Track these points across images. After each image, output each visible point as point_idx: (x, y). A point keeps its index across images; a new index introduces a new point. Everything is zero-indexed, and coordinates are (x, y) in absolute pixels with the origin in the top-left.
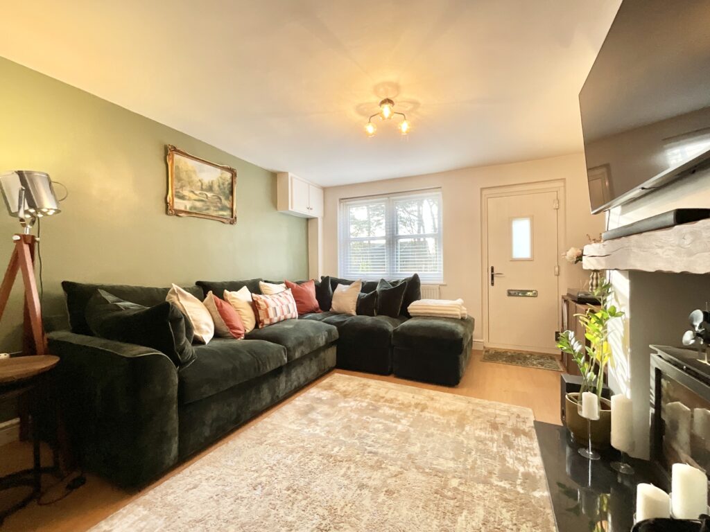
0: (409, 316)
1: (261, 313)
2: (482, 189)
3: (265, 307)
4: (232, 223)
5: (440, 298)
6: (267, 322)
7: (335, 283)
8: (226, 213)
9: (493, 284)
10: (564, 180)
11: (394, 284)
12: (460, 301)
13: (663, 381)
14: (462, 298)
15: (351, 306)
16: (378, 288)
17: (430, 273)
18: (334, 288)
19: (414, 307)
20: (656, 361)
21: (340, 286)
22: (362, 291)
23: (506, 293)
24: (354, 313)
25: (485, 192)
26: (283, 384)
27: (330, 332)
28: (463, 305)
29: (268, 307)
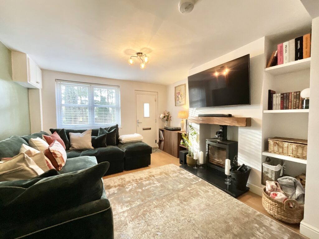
1: (58, 160)
2: (135, 90)
3: (61, 155)
9: (138, 126)
10: (157, 92)
13: (209, 146)
20: (208, 142)
23: (142, 129)
29: (62, 155)
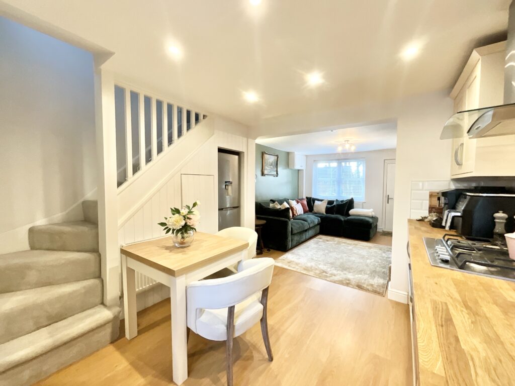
0: (349, 215)
1: (294, 212)
2: (385, 160)
3: (294, 209)
4: (277, 176)
5: (363, 208)
6: (296, 215)
7: (314, 200)
8: (275, 173)
9: (388, 203)
11: (342, 201)
12: (371, 210)
14: (373, 209)
15: (323, 210)
16: (335, 203)
17: (359, 197)
18: (314, 203)
19: (352, 212)
21: (316, 202)
22: (328, 204)
24: (325, 213)
25: (386, 161)
26: (304, 237)
27: (318, 219)
28: (373, 211)
